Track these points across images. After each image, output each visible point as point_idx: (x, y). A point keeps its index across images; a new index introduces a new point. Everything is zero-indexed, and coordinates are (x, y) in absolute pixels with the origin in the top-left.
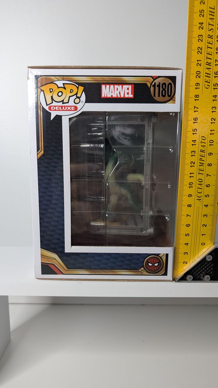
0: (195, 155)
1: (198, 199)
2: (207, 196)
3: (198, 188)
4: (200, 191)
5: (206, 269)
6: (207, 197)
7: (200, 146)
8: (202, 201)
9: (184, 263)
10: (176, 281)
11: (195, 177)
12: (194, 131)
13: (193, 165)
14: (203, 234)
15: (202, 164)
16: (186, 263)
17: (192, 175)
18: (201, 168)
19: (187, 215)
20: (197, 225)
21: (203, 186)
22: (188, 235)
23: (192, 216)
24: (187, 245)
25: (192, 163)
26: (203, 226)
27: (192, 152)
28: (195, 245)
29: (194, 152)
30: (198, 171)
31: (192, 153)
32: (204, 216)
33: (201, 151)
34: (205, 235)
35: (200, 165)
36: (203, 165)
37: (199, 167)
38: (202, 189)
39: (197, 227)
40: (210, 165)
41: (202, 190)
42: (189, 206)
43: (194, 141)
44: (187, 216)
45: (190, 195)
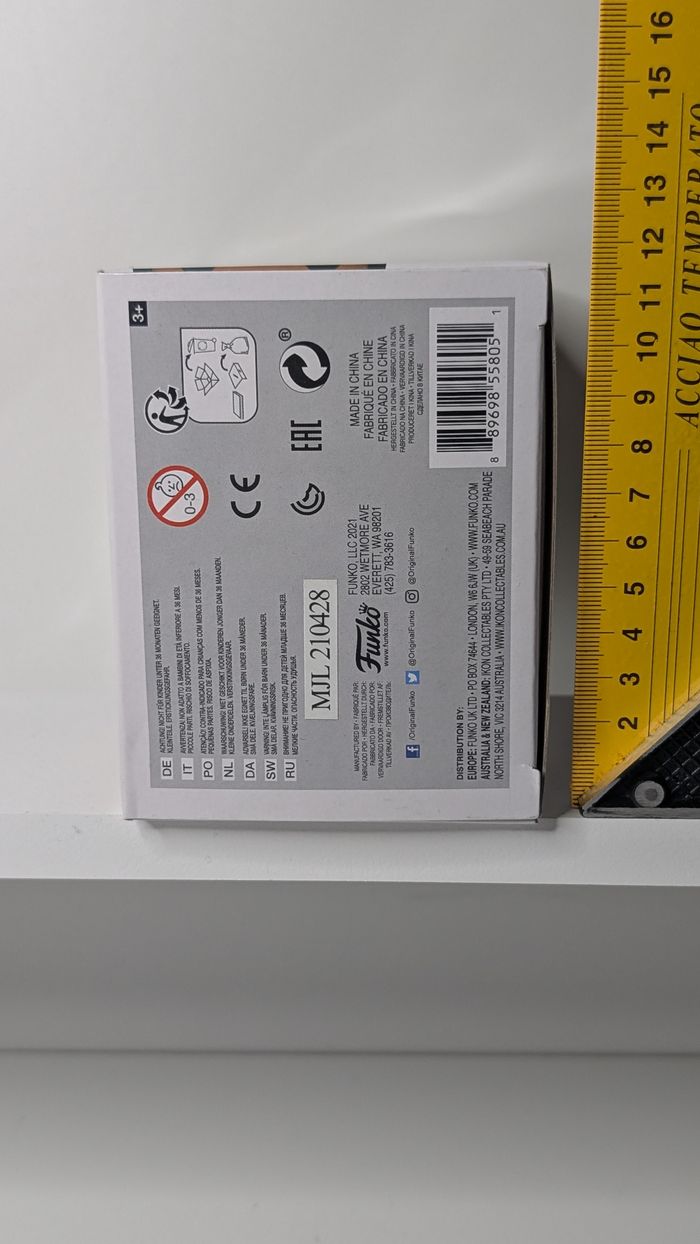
0: (662, 199)
3: (681, 358)
4: (691, 371)
7: (686, 152)
11: (666, 305)
12: (658, 79)
13: (653, 244)
17: (651, 295)
25: (649, 235)
27: (650, 183)
29: (659, 182)
30: (681, 275)
31: (649, 188)
33: (690, 179)
35: (687, 248)
43: (658, 130)
45: (645, 393)
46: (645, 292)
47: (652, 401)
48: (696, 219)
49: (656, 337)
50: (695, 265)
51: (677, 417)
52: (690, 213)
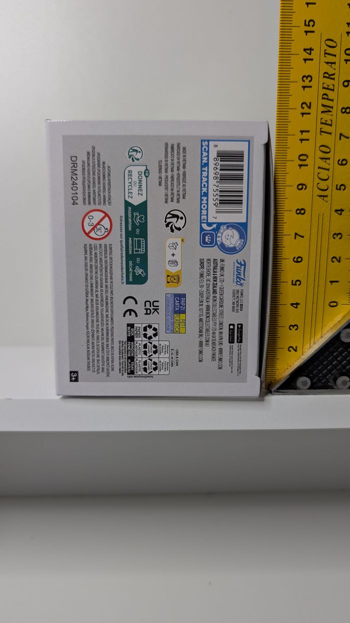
1: (320, 196)
2: (341, 187)
3: (319, 168)
4: (324, 174)
5: (340, 362)
6: (340, 189)
8: (329, 199)
9: (291, 349)
10: (273, 390)
13: (306, 110)
14: (332, 280)
15: (327, 109)
16: (296, 351)
17: (305, 135)
18: (326, 117)
19: (296, 234)
20: (318, 259)
21: (331, 161)
22: (298, 283)
23: (307, 237)
24: (296, 308)
25: (304, 105)
26: (333, 262)
28: (315, 306)
30: (319, 126)
32: (335, 236)
34: (338, 282)
35: (323, 112)
36: (329, 111)
37: (320, 115)
38: (328, 170)
39: (318, 264)
40: (345, 110)
41: (330, 173)
42: (301, 211)
44: (295, 238)
45: (303, 185)
46: (302, 134)
47: (306, 189)
48: (327, 97)
49: (308, 157)
50: (326, 121)
51: (318, 197)
52: (323, 95)
